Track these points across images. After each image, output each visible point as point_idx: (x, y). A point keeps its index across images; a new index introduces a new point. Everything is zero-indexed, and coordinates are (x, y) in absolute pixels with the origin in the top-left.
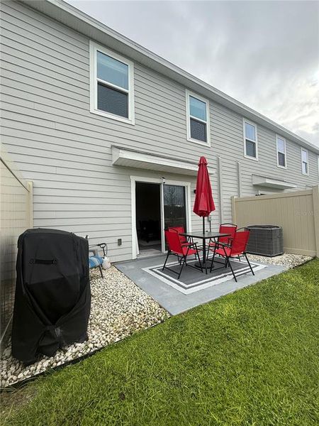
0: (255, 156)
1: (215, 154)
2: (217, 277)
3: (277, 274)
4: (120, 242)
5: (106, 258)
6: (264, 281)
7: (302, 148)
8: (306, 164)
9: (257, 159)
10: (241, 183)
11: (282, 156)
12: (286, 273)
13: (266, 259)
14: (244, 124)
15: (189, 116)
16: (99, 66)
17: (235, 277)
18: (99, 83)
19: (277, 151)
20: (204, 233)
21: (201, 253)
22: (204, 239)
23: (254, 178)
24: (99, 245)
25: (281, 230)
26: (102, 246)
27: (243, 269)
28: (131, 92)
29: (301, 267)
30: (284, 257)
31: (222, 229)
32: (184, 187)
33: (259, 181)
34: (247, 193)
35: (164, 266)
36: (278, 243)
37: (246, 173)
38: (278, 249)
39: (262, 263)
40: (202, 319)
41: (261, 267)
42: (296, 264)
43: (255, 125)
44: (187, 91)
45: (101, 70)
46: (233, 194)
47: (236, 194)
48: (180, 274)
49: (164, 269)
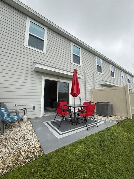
0: (101, 72)
1: (84, 70)
2: (79, 128)
3: (109, 127)
4: (34, 108)
5: (25, 116)
6: (102, 130)
7: (121, 71)
8: (123, 77)
9: (102, 73)
10: (95, 83)
11: (113, 73)
12: (114, 126)
13: (105, 118)
14: (97, 59)
15: (72, 53)
16: (31, 27)
17: (87, 128)
18: (30, 35)
19: (111, 71)
20: (75, 105)
21: (73, 115)
22: (75, 108)
23: (101, 81)
24: (22, 109)
25: (112, 105)
26: (24, 110)
27: (93, 123)
28: (45, 40)
29: (121, 123)
30: (113, 117)
31: (85, 103)
32: (69, 83)
33: (103, 83)
34: (98, 87)
35: (54, 121)
36: (111, 111)
37: (97, 79)
38: (111, 114)
39: (103, 121)
40: (62, 157)
41: (102, 122)
42: (119, 121)
43: (101, 60)
44: (71, 43)
45: (31, 29)
46: (91, 87)
47: (93, 88)
48: (60, 126)
49: (54, 123)
